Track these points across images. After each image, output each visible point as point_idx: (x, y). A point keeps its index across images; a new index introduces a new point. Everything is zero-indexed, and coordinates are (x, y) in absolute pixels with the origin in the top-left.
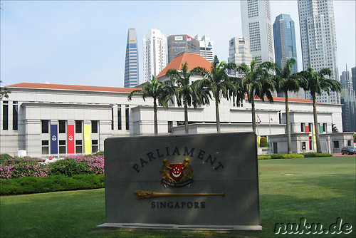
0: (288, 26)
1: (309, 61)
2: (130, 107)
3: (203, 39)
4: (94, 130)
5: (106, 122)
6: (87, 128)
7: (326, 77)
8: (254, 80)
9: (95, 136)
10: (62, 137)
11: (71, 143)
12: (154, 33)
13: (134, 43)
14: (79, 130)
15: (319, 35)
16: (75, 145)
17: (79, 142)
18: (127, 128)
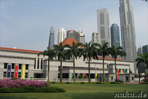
0: (117, 29)
1: (124, 43)
2: (43, 59)
3: (82, 32)
4: (27, 68)
5: (32, 65)
6: (24, 67)
7: (120, 50)
8: (90, 50)
9: (27, 71)
10: (12, 70)
11: (16, 73)
12: (61, 29)
13: (53, 33)
14: (20, 68)
15: (129, 32)
16: (18, 74)
17: (20, 73)
18: (41, 68)
